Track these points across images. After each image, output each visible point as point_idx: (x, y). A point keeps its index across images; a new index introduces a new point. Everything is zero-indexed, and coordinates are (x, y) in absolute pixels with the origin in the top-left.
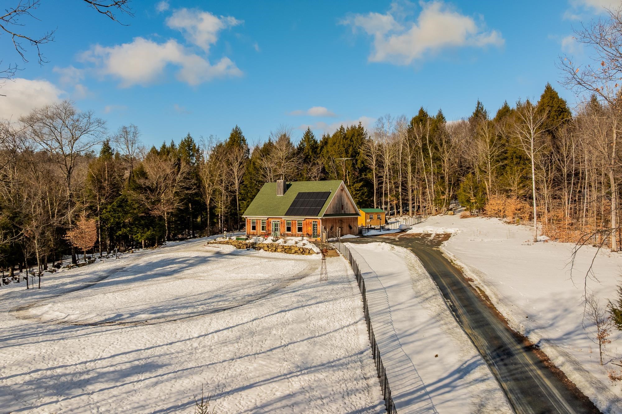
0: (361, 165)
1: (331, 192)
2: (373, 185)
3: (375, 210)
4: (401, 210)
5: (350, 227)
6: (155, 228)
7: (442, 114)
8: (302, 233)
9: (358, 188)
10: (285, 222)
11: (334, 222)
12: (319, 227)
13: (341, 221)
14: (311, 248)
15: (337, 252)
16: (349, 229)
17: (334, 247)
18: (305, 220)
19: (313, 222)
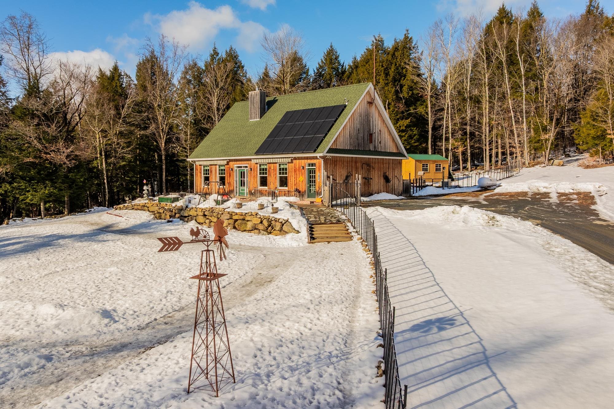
0: (408, 93)
1: (345, 106)
2: (428, 121)
3: (430, 156)
5: (387, 180)
6: (56, 183)
7: (538, 9)
8: (286, 188)
9: (404, 128)
10: (257, 168)
11: (352, 167)
12: (320, 176)
13: (368, 165)
14: (286, 219)
15: (348, 230)
16: (385, 183)
17: (343, 217)
18: (292, 162)
19: (307, 165)
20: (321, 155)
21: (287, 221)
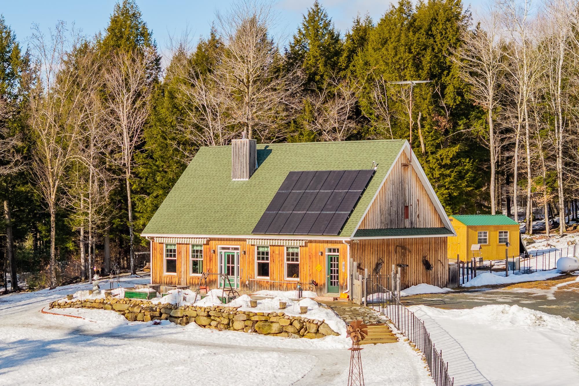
0: (455, 99)
1: (374, 172)
2: (489, 152)
4: (561, 219)
5: (427, 266)
8: (298, 279)
9: (448, 162)
10: (254, 251)
11: (383, 251)
12: (345, 266)
13: (404, 248)
14: (321, 320)
15: (391, 331)
16: (425, 271)
17: (383, 318)
18: (306, 246)
19: (327, 250)
20: (348, 239)
21: (323, 322)
